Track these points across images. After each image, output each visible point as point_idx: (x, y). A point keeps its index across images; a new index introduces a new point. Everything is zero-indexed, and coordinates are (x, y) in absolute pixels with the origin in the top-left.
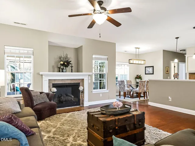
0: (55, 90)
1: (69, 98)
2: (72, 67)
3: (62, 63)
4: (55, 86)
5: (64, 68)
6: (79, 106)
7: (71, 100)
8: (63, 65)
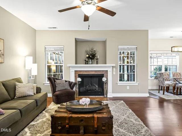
0: (79, 79)
1: (94, 88)
2: (97, 59)
3: (87, 56)
4: (80, 76)
5: (90, 60)
6: (103, 96)
7: (96, 90)
8: (89, 58)
